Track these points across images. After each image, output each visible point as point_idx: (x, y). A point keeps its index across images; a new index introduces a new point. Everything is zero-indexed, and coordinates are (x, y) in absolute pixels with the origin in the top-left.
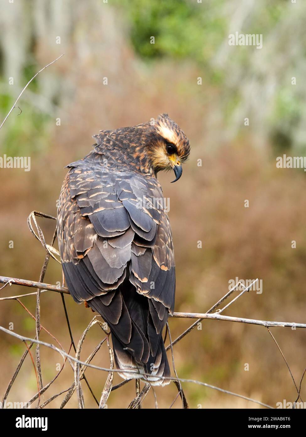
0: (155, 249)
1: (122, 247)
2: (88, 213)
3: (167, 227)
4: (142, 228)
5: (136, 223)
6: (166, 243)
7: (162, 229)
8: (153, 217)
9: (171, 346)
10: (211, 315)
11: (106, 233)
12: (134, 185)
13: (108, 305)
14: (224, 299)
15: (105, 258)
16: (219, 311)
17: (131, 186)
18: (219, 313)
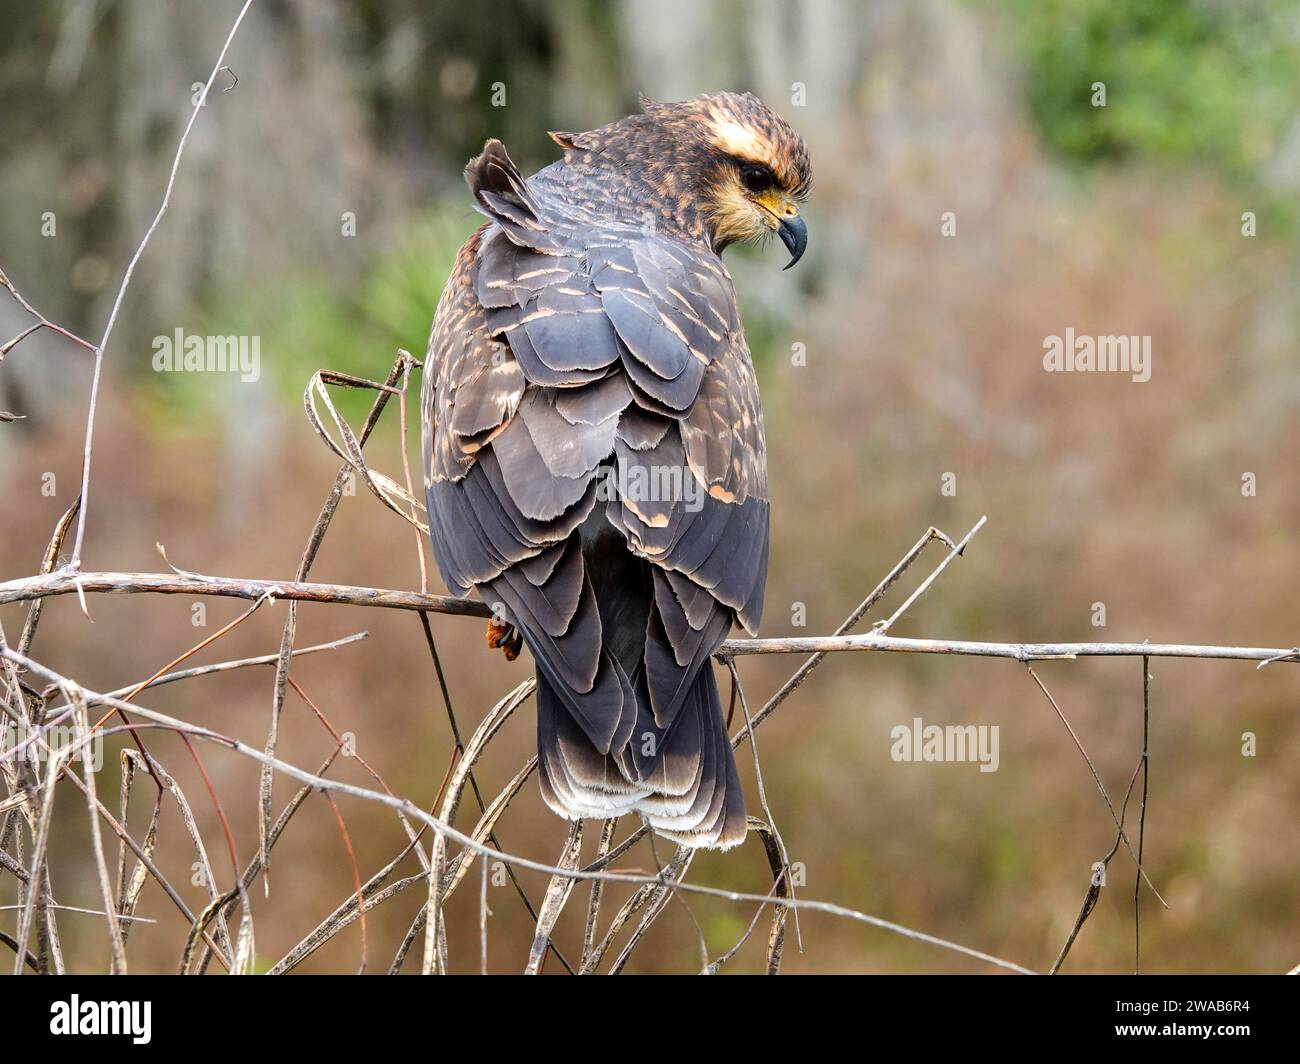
0: (695, 438)
1: (596, 420)
2: (507, 325)
3: (740, 381)
4: (650, 366)
5: (634, 349)
6: (732, 427)
7: (722, 384)
8: (691, 343)
9: (748, 732)
10: (857, 640)
11: (549, 373)
12: (644, 257)
13: (541, 584)
14: (890, 581)
15: (540, 452)
16: (882, 625)
17: (635, 256)
18: (884, 631)
